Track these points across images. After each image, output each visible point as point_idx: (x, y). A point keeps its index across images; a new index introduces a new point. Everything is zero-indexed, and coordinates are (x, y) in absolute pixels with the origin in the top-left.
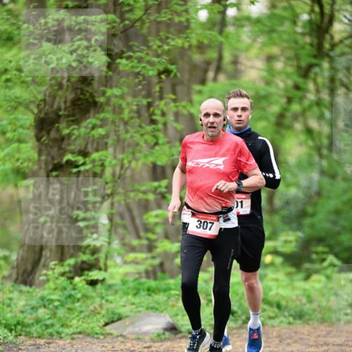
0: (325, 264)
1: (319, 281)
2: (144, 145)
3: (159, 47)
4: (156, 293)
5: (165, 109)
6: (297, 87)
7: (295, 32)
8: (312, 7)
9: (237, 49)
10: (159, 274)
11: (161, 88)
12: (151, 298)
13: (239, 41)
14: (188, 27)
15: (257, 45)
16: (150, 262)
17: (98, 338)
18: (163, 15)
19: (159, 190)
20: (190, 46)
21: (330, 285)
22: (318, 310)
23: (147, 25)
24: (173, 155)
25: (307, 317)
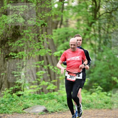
0: (97, 89)
1: (95, 95)
2: (36, 49)
3: (42, 16)
4: (40, 99)
5: (43, 37)
6: (88, 30)
7: (87, 11)
8: (93, 3)
9: (68, 17)
10: (41, 92)
11: (42, 30)
12: (39, 101)
13: (68, 14)
14: (51, 10)
15: (74, 16)
16: (38, 88)
17: (21, 114)
18: (43, 6)
19: (41, 64)
20: (52, 16)
21: (99, 96)
22: (95, 104)
23: (37, 9)
24: (46, 52)
25: (91, 107)
